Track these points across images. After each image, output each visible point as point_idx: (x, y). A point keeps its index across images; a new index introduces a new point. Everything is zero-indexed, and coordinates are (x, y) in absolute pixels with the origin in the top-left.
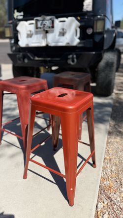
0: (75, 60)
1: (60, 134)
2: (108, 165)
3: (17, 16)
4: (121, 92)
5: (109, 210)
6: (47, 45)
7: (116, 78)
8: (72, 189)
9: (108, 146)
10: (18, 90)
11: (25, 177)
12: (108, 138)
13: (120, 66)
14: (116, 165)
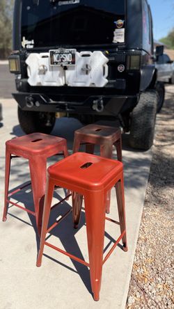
0: (102, 106)
1: (82, 208)
2: (143, 248)
3: (26, 45)
4: (163, 144)
5: (142, 305)
6: (66, 85)
7: (158, 122)
8: (97, 280)
9: (143, 221)
10: (31, 154)
11: (39, 263)
12: (144, 210)
13: (164, 104)
14: (153, 247)
